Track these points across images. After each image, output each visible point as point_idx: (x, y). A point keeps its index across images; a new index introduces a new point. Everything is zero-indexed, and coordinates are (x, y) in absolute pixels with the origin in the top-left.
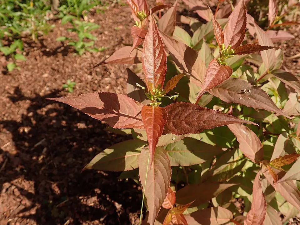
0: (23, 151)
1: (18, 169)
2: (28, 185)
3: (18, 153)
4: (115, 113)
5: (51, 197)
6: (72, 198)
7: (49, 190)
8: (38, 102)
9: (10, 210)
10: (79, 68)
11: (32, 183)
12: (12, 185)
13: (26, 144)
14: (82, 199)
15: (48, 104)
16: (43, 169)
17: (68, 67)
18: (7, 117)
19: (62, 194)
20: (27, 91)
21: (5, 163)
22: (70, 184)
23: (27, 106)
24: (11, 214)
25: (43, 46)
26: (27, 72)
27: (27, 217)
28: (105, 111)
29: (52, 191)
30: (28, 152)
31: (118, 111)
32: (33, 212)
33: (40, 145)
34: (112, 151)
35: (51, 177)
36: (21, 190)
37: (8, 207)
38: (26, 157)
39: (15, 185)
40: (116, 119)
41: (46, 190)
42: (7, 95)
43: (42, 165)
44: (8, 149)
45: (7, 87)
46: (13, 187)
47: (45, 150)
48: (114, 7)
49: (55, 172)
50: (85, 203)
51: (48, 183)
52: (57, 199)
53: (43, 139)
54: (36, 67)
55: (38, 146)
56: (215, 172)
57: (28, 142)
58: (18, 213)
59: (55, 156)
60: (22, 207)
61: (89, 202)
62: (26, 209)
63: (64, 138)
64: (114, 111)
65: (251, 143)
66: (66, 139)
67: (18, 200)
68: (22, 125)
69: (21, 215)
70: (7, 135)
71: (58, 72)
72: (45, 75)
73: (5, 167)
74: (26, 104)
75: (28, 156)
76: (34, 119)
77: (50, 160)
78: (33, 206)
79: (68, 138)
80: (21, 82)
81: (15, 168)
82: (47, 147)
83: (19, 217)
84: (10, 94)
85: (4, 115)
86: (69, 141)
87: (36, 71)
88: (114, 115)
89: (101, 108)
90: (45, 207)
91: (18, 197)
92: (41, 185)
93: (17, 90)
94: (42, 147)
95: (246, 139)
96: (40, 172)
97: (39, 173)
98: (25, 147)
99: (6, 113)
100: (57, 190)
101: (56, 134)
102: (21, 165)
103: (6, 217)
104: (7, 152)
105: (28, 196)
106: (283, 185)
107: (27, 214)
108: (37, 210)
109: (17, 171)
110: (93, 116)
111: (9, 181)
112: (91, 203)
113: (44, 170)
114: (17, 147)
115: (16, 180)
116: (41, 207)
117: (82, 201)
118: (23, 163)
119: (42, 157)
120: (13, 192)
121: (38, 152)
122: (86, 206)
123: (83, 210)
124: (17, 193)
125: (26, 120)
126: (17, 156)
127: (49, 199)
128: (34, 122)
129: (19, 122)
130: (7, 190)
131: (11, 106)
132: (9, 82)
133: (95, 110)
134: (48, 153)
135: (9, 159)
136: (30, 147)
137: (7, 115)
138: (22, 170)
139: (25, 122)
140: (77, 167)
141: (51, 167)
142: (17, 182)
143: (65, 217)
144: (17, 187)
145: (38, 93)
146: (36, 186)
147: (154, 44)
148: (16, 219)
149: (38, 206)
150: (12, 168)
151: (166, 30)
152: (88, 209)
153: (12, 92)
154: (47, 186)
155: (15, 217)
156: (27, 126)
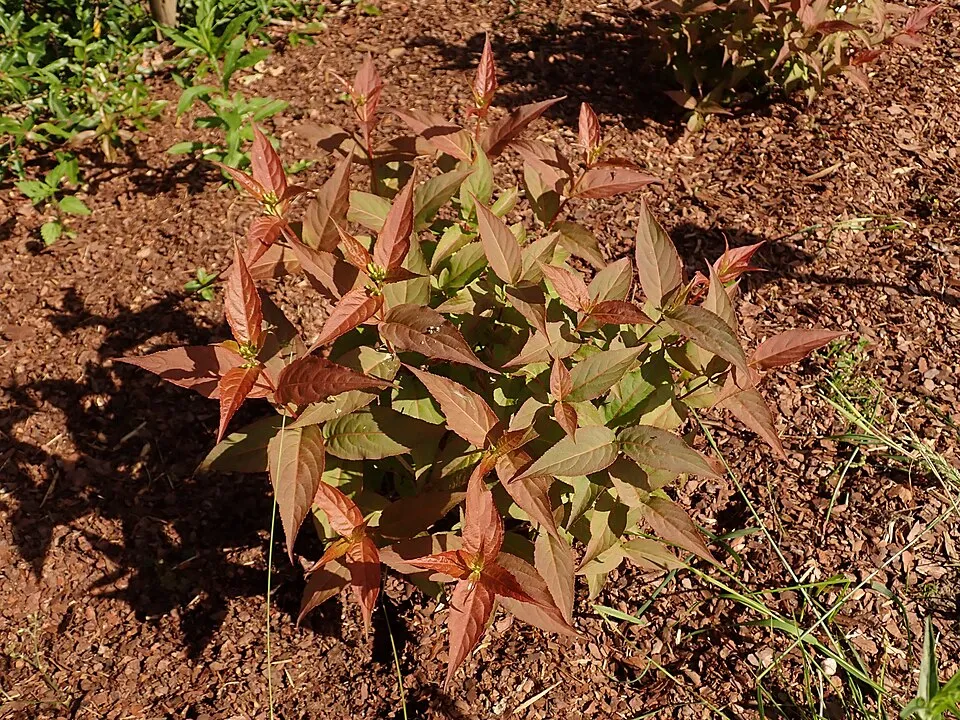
0: (94, 454)
1: (84, 496)
2: (108, 529)
3: (81, 459)
4: (212, 377)
5: (160, 551)
6: (207, 552)
7: (158, 538)
8: (127, 329)
9: (72, 583)
10: (232, 230)
11: (118, 524)
12: (74, 528)
13: (101, 436)
14: (228, 552)
15: (151, 335)
16: (141, 492)
17: (202, 229)
18: (50, 372)
19: (186, 544)
20: (96, 300)
21: (54, 482)
22: (204, 523)
23: (98, 341)
24: (74, 591)
25: (137, 163)
26: (94, 246)
27: (110, 596)
28: (195, 374)
29: (164, 537)
30: (105, 456)
31: (216, 372)
32: (123, 585)
33: (134, 437)
34: (245, 436)
35: (161, 510)
36: (94, 539)
37: (67, 577)
38: (102, 468)
39: (79, 530)
40: (212, 386)
41: (149, 537)
42: (45, 313)
43: (140, 483)
44: (58, 450)
45: (44, 291)
46: (76, 534)
47: (147, 448)
48: (345, 20)
49: (170, 498)
50: (235, 560)
51: (156, 522)
52: (173, 555)
53: (142, 422)
54: (118, 229)
55: (129, 440)
56: (445, 472)
57: (104, 433)
58: (90, 588)
59: (171, 462)
60: (97, 576)
61: (245, 559)
62: (108, 579)
63: (191, 418)
64: (211, 373)
65: (476, 414)
66: (196, 420)
67: (89, 561)
68: (88, 390)
69: (96, 591)
70: (55, 417)
71: (177, 242)
72: (144, 253)
73: (54, 491)
74: (96, 336)
75: (107, 465)
76: (117, 376)
77: (157, 473)
78: (121, 573)
79: (200, 417)
80: (81, 274)
81: (77, 493)
82: (152, 442)
83: (92, 596)
84: (54, 309)
85: (44, 366)
86: (204, 425)
87: (119, 240)
88: (209, 379)
89: (189, 370)
90: (148, 574)
91: (88, 555)
92: (139, 527)
93: (72, 297)
94: (138, 443)
95: (465, 407)
96: (136, 499)
97: (133, 502)
98: (100, 443)
99: (48, 360)
100: (174, 536)
101: (173, 409)
102: (92, 485)
103: (63, 598)
104: (56, 457)
105: (110, 551)
106: (526, 484)
107: (110, 588)
108: (130, 581)
109: (82, 499)
110: (177, 383)
111: (66, 520)
112: (249, 560)
113: (146, 493)
114: (79, 443)
115: (82, 520)
116: (139, 574)
117: (229, 556)
118: (96, 480)
119: (139, 465)
120: (77, 543)
121: (131, 453)
122: (238, 566)
123: (231, 574)
124: (86, 546)
125: (97, 377)
126: (80, 464)
127: (157, 558)
128: (118, 382)
129: (81, 383)
130: (62, 539)
131: (58, 341)
132: (50, 276)
133: (180, 374)
134: (153, 457)
135: (62, 472)
136: (110, 444)
137: (49, 367)
138: (92, 496)
139: (95, 384)
140: (219, 484)
141: (161, 487)
142: (82, 524)
143: (191, 589)
144: (84, 533)
145: (125, 305)
146: (126, 530)
147: (243, 285)
148: (86, 600)
149: (133, 571)
150: (71, 494)
151: (334, 207)
152: (241, 571)
153: (59, 305)
154: (154, 530)
155: (83, 597)
156: (100, 393)
